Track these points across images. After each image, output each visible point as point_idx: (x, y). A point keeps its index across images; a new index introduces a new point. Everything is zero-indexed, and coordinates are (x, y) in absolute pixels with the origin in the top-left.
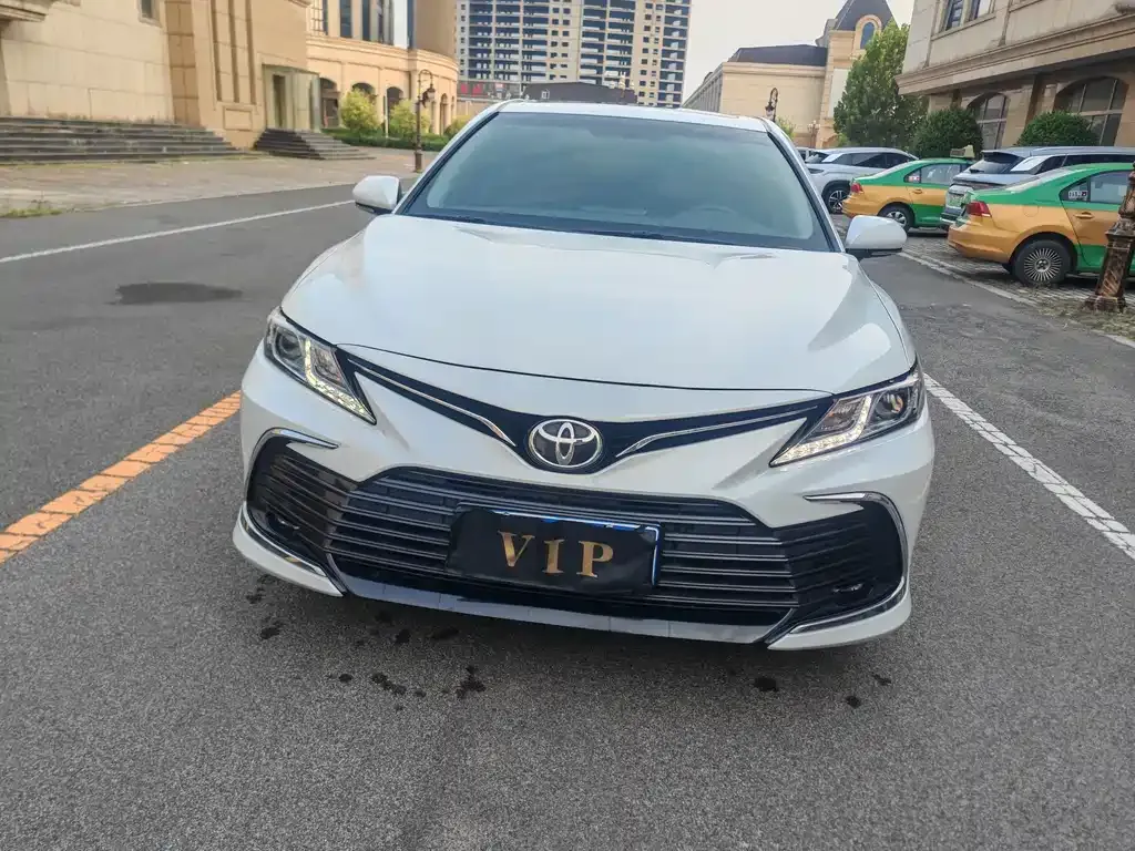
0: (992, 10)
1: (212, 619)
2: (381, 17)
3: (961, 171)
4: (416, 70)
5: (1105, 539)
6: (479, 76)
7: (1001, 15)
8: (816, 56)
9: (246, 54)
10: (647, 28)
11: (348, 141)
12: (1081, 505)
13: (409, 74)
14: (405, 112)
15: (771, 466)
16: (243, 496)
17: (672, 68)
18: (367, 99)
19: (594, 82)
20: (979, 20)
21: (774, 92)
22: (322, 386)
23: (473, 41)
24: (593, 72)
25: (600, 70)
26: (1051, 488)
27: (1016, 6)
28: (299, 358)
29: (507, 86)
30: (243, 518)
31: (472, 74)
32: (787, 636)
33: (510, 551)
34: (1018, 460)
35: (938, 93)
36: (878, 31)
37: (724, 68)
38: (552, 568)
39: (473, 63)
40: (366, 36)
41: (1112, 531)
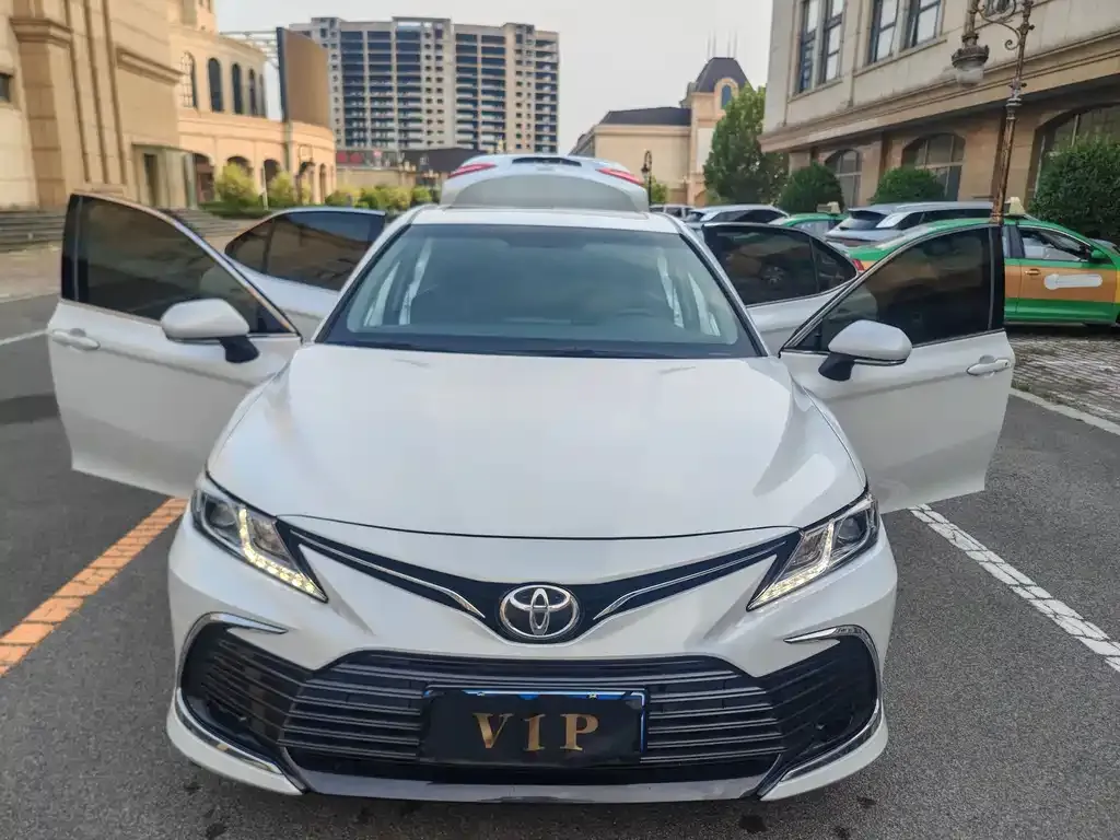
0: (839, 75)
1: (146, 821)
2: (252, 91)
3: (831, 228)
4: (292, 142)
5: (1033, 608)
6: (356, 144)
7: (847, 79)
8: (680, 117)
9: (114, 136)
10: (519, 94)
11: (226, 216)
12: (1005, 573)
13: (285, 146)
14: (285, 183)
15: (748, 610)
16: (176, 681)
17: (546, 131)
18: (243, 171)
19: (470, 147)
20: (828, 84)
21: (648, 154)
22: (261, 560)
23: (348, 111)
24: (470, 137)
25: (476, 135)
26: (973, 555)
27: (859, 72)
28: (233, 529)
29: (386, 154)
30: (177, 704)
31: (349, 142)
32: (780, 785)
33: (487, 733)
34: (936, 527)
35: (796, 150)
36: (735, 94)
37: (596, 131)
38: (534, 745)
39: (349, 132)
40: (238, 109)
41: (1037, 598)
